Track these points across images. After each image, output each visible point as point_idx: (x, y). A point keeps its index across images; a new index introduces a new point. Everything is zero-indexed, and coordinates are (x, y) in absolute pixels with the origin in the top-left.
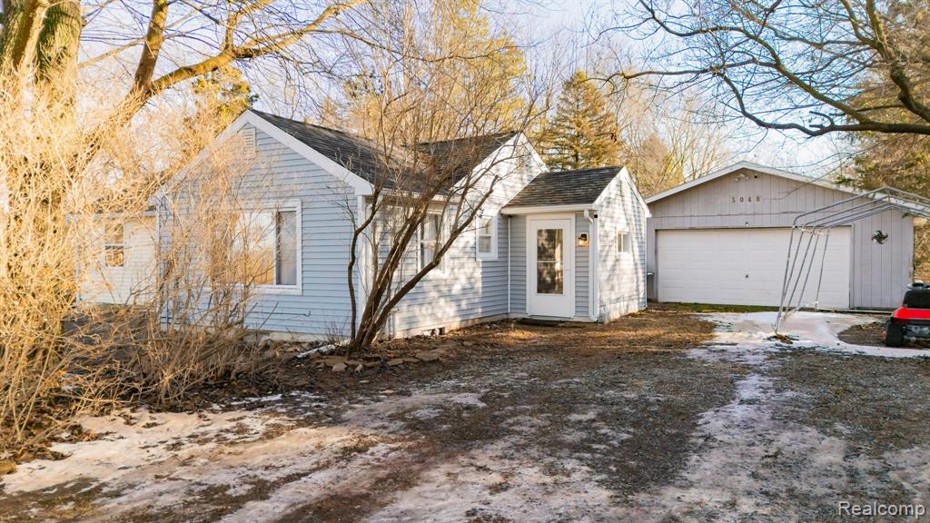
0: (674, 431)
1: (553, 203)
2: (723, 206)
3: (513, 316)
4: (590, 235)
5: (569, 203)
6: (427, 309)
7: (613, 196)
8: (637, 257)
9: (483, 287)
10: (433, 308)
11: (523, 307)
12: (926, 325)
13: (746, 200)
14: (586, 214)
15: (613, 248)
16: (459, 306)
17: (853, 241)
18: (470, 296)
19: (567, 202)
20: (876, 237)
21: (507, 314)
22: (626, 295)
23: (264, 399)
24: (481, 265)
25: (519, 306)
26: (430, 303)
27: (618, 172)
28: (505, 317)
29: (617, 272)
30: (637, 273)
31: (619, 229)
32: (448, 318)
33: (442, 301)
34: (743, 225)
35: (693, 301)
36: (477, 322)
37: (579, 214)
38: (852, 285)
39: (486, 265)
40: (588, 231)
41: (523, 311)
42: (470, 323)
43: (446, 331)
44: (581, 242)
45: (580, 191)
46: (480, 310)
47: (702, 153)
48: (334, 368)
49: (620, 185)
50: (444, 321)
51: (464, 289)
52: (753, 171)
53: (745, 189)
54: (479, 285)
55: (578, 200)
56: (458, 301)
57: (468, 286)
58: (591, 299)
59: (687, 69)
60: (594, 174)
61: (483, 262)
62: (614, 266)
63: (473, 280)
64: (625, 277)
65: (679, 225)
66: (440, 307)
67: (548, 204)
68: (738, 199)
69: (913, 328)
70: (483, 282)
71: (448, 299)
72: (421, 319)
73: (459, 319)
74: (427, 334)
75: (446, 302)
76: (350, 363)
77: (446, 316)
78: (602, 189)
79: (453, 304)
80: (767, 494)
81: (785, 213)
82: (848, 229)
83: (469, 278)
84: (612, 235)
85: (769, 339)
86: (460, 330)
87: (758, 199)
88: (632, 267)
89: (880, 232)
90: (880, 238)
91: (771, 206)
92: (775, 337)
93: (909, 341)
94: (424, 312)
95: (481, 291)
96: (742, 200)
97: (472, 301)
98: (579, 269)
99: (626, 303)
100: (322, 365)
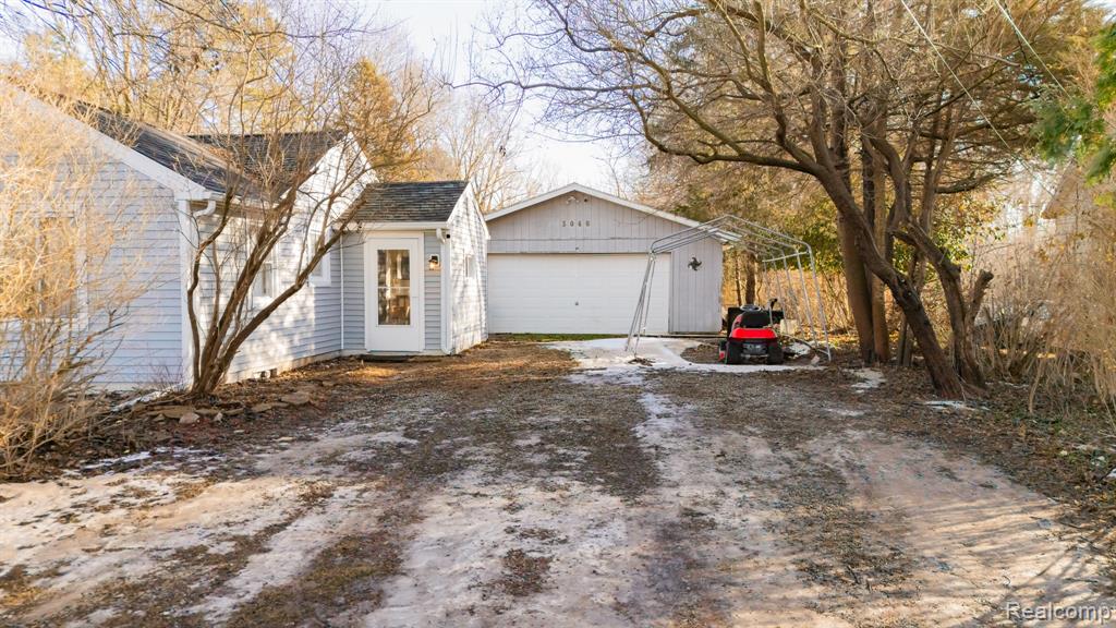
0: (623, 445)
1: (398, 219)
2: (555, 229)
3: (346, 353)
4: (442, 258)
5: (418, 220)
6: (258, 346)
7: (461, 215)
8: (480, 284)
9: (316, 319)
10: (265, 345)
11: (361, 341)
12: (758, 344)
13: (576, 224)
14: (439, 232)
15: (462, 273)
16: (291, 341)
17: (673, 267)
18: (304, 329)
19: (414, 218)
20: (691, 264)
21: (340, 350)
22: (472, 325)
23: (127, 459)
24: (314, 292)
25: (355, 341)
26: (261, 339)
27: (464, 187)
28: (337, 354)
29: (465, 299)
30: (480, 301)
31: (466, 252)
32: (279, 358)
33: (274, 335)
34: (573, 250)
35: (523, 332)
36: (309, 361)
37: (429, 233)
38: (671, 311)
39: (321, 291)
40: (439, 253)
41: (360, 347)
42: (302, 364)
43: (278, 373)
44: (432, 265)
45: (426, 207)
46: (313, 347)
47: (486, 170)
48: (182, 420)
49: (466, 203)
50: (277, 361)
51: (296, 321)
52: (584, 194)
53: (575, 212)
54: (312, 316)
55: (427, 217)
56: (291, 335)
57: (301, 318)
58: (443, 329)
59: (550, 81)
60: (437, 189)
61: (317, 288)
62: (463, 292)
63: (305, 310)
64: (471, 304)
65: (509, 250)
66: (272, 344)
67: (392, 220)
68: (568, 223)
69: (748, 346)
70: (317, 313)
71: (280, 333)
72: (252, 358)
73: (291, 358)
74: (257, 377)
75: (278, 337)
76: (204, 411)
77: (278, 355)
78: (452, 207)
79: (286, 340)
80: (740, 482)
81: (613, 238)
82: (668, 256)
83: (302, 308)
84: (461, 258)
85: (630, 362)
86: (294, 371)
87: (588, 224)
88: (476, 294)
89: (695, 259)
90: (695, 265)
91: (600, 229)
92: (635, 360)
93: (744, 358)
94: (254, 349)
95: (314, 323)
96: (572, 224)
97: (305, 336)
98: (428, 296)
99: (472, 334)
100: (160, 418)
